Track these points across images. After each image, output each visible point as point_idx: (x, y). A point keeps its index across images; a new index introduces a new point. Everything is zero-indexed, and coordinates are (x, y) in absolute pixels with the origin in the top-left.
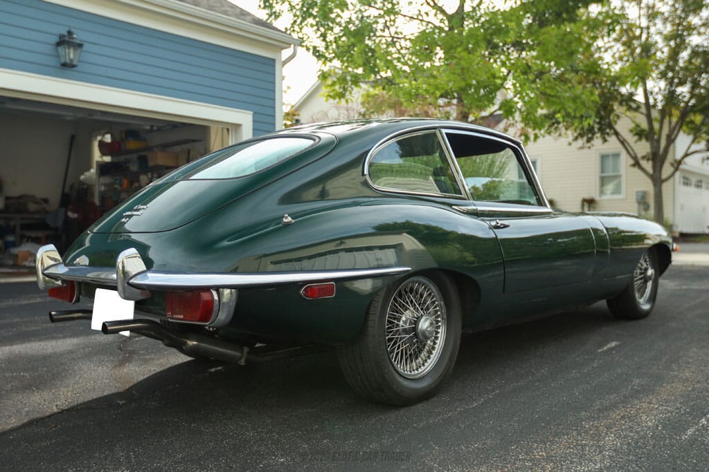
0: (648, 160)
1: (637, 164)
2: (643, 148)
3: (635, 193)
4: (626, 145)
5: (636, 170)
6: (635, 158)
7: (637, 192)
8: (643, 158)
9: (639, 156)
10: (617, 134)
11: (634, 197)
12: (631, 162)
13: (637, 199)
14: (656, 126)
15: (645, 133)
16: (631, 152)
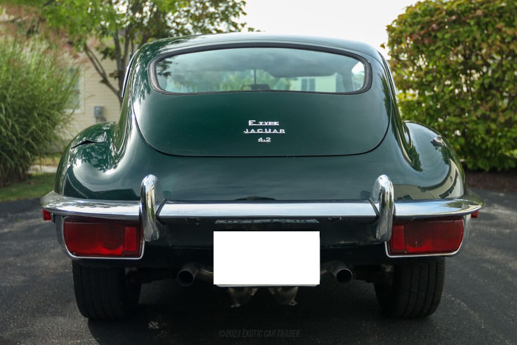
0: (115, 77)
1: (105, 81)
2: (110, 66)
3: (93, 108)
4: (95, 61)
5: (104, 86)
6: (103, 75)
7: (95, 108)
8: (111, 75)
9: (108, 73)
10: (86, 49)
11: (93, 112)
12: (101, 79)
13: (95, 113)
14: (122, 47)
15: (110, 52)
16: (99, 68)
